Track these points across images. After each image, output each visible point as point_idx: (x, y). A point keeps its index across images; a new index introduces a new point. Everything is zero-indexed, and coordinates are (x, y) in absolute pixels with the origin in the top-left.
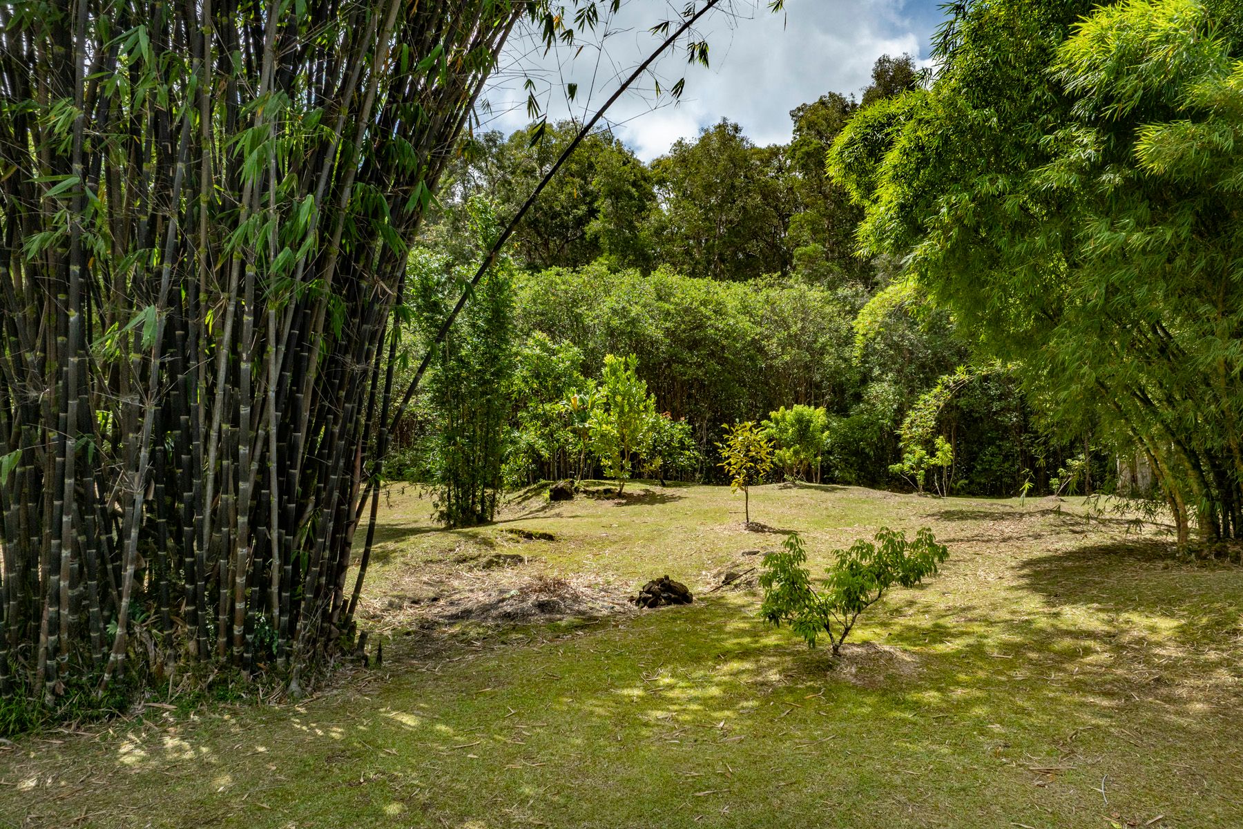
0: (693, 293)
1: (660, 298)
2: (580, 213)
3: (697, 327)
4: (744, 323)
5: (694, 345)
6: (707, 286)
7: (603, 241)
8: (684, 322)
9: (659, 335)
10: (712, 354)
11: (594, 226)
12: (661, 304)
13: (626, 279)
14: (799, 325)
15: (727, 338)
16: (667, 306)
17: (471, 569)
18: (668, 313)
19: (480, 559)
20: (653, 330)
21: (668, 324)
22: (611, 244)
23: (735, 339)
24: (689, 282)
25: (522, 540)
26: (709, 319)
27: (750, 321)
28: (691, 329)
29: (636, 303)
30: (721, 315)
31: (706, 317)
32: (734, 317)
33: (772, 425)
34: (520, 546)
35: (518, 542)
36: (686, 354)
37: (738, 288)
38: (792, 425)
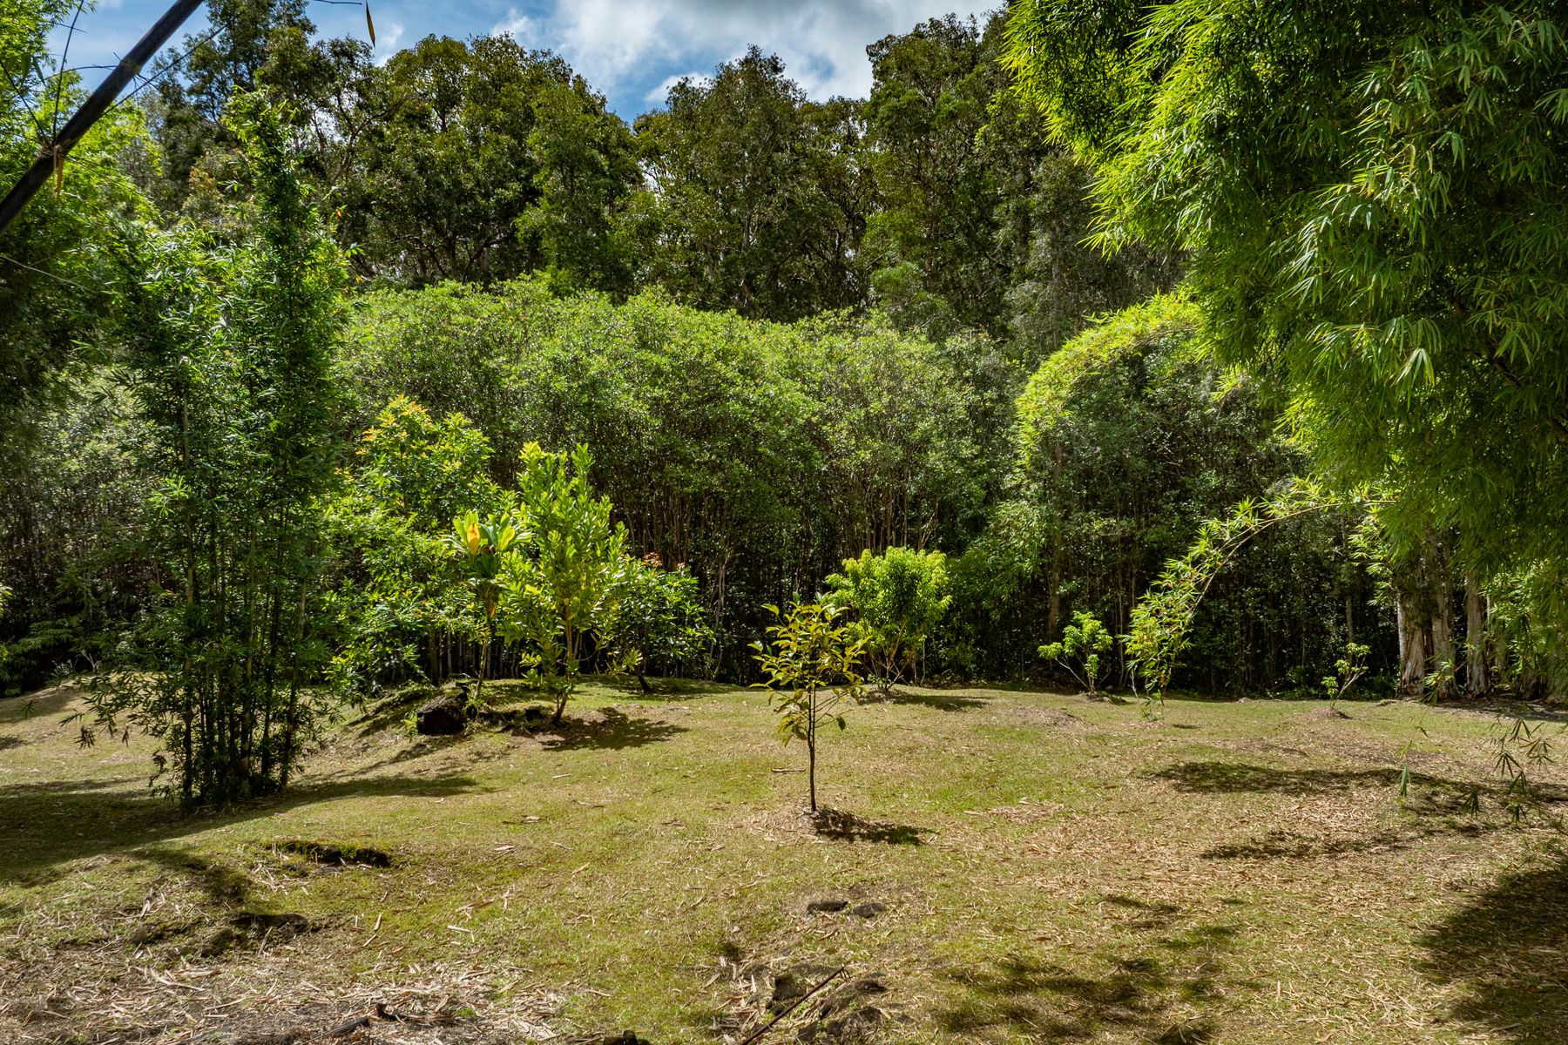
0: (704, 336)
1: (644, 345)
2: (509, 194)
3: (710, 399)
4: (793, 393)
5: (705, 431)
6: (729, 326)
7: (548, 244)
8: (687, 389)
9: (640, 410)
10: (736, 447)
11: (532, 217)
12: (645, 354)
13: (584, 309)
14: (886, 399)
15: (763, 420)
16: (656, 359)
17: (171, 961)
18: (658, 372)
19: (200, 932)
20: (628, 401)
21: (657, 392)
22: (560, 249)
23: (776, 421)
24: (696, 317)
25: (314, 868)
26: (733, 384)
27: (802, 390)
28: (698, 403)
29: (599, 352)
30: (753, 378)
31: (725, 380)
32: (775, 382)
33: (846, 582)
34: (304, 887)
35: (304, 875)
36: (689, 448)
37: (782, 333)
38: (885, 585)
